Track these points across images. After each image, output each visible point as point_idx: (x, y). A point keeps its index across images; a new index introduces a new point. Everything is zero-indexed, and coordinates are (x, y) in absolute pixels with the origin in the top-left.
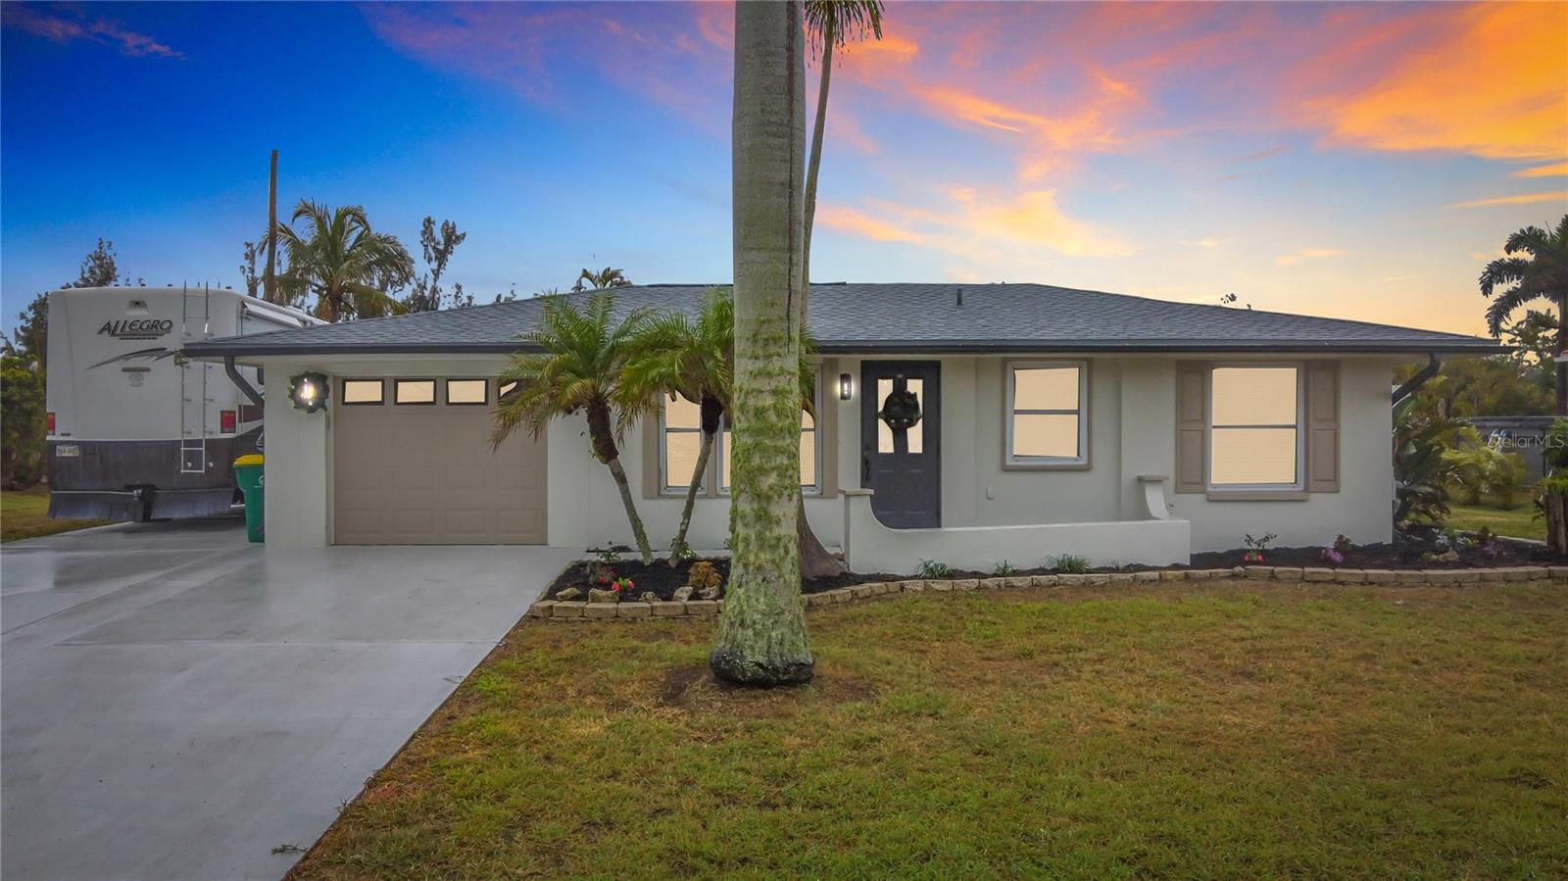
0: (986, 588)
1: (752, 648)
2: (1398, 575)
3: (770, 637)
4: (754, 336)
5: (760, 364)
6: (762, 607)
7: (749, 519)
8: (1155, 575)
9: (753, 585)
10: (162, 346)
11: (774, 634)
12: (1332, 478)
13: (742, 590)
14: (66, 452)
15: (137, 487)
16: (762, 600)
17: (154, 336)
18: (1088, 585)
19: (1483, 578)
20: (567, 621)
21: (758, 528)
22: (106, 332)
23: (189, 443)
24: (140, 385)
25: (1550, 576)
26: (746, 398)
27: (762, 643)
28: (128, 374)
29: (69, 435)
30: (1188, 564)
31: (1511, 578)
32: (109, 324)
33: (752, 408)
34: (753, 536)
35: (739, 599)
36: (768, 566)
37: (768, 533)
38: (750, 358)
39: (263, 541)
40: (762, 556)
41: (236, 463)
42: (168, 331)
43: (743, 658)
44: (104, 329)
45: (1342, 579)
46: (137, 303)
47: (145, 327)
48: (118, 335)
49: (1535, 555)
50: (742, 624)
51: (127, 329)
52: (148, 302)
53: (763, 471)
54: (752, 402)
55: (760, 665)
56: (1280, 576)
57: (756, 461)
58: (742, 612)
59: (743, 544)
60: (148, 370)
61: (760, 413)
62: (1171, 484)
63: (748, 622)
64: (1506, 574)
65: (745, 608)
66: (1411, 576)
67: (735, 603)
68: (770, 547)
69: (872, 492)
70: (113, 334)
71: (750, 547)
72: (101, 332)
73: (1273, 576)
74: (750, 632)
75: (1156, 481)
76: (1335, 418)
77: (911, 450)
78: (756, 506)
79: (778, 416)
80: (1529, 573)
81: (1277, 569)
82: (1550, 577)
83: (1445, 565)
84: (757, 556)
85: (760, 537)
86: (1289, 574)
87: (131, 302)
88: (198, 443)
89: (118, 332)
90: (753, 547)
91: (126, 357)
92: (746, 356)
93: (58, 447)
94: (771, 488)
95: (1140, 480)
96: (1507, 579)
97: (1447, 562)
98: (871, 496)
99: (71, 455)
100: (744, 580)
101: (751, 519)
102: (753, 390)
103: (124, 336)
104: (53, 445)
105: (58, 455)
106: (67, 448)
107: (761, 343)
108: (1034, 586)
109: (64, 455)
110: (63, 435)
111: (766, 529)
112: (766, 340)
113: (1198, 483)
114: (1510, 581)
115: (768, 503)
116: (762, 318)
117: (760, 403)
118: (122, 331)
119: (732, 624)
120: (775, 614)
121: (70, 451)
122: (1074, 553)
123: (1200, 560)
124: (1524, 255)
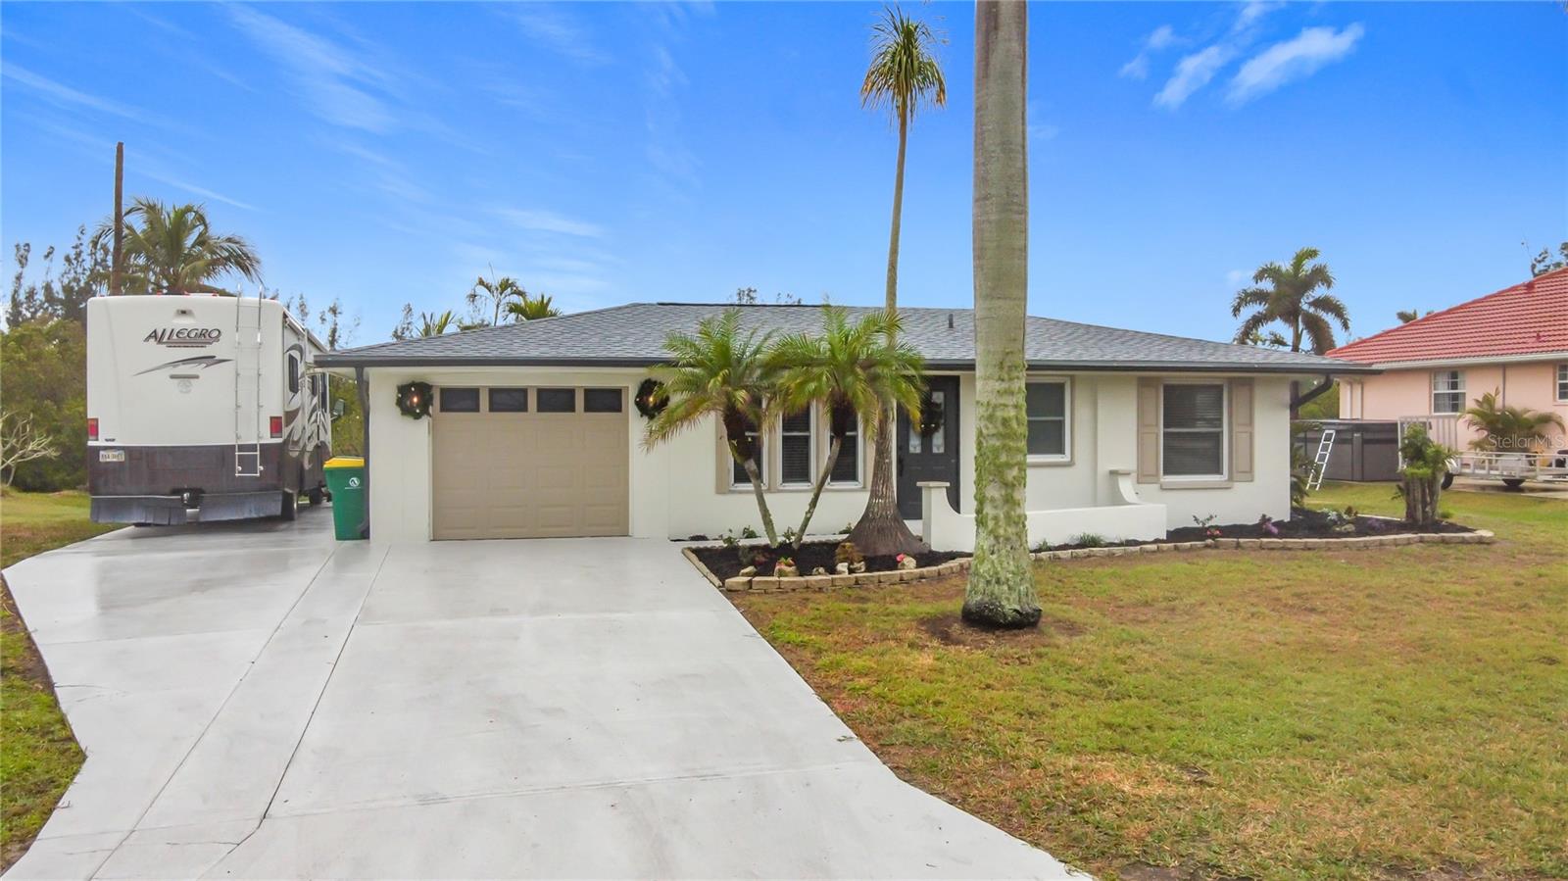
0: (1041, 560)
1: (1008, 599)
2: (1327, 543)
3: (1020, 590)
4: (1001, 363)
5: (1005, 385)
6: (1012, 568)
7: (998, 502)
8: (1154, 547)
9: (1003, 552)
10: (212, 354)
11: (1022, 588)
12: (1248, 469)
13: (994, 557)
14: (107, 457)
15: (186, 490)
16: (1011, 563)
17: (202, 345)
18: (1111, 556)
19: (1382, 544)
20: (765, 592)
21: (1006, 508)
22: (152, 340)
23: (242, 448)
24: (188, 392)
25: (1422, 540)
26: (994, 411)
27: (1015, 595)
28: (176, 381)
29: (113, 440)
30: (1165, 538)
31: (1399, 542)
32: (155, 331)
33: (1000, 418)
34: (1002, 516)
35: (993, 562)
36: (1014, 538)
37: (1013, 513)
38: (997, 381)
39: (368, 538)
40: (1010, 530)
41: (325, 466)
42: (217, 339)
43: (1003, 607)
44: (150, 336)
45: (1290, 546)
46: (184, 312)
47: (192, 335)
48: (164, 343)
49: (1400, 528)
50: (998, 582)
51: (175, 337)
52: (195, 313)
53: (1009, 466)
54: (999, 414)
55: (1015, 610)
56: (1244, 545)
57: (1003, 458)
58: (997, 573)
59: (993, 522)
60: (197, 377)
61: (1005, 422)
62: (1134, 475)
63: (1003, 579)
64: (1395, 539)
65: (999, 569)
66: (1335, 543)
67: (989, 566)
68: (1014, 522)
69: (948, 484)
70: (160, 342)
71: (1000, 523)
72: (147, 340)
73: (1238, 546)
74: (1005, 588)
75: (1127, 474)
76: (1251, 423)
77: (935, 450)
78: (1003, 492)
79: (1018, 425)
80: (1409, 539)
81: (1241, 540)
82: (1421, 542)
83: (1348, 534)
84: (1005, 530)
85: (1008, 517)
86: (1250, 544)
87: (178, 311)
88: (253, 447)
89: (165, 340)
90: (1002, 523)
91: (175, 364)
92: (992, 379)
93: (102, 453)
94: (1014, 478)
95: (1113, 473)
96: (1396, 543)
97: (1349, 532)
98: (946, 487)
99: (115, 460)
100: (996, 548)
101: (999, 503)
102: (1001, 405)
103: (171, 344)
104: (97, 449)
105: (101, 460)
106: (111, 453)
107: (1006, 369)
108: (1074, 558)
109: (108, 460)
110: (107, 440)
111: (1012, 509)
112: (1009, 367)
113: (1153, 476)
114: (1399, 545)
115: (1013, 490)
116: (1007, 350)
117: (1006, 415)
118: (169, 338)
119: (988, 582)
120: (1019, 572)
121: (114, 457)
122: (1092, 531)
123: (1177, 535)
124: (1268, 285)
